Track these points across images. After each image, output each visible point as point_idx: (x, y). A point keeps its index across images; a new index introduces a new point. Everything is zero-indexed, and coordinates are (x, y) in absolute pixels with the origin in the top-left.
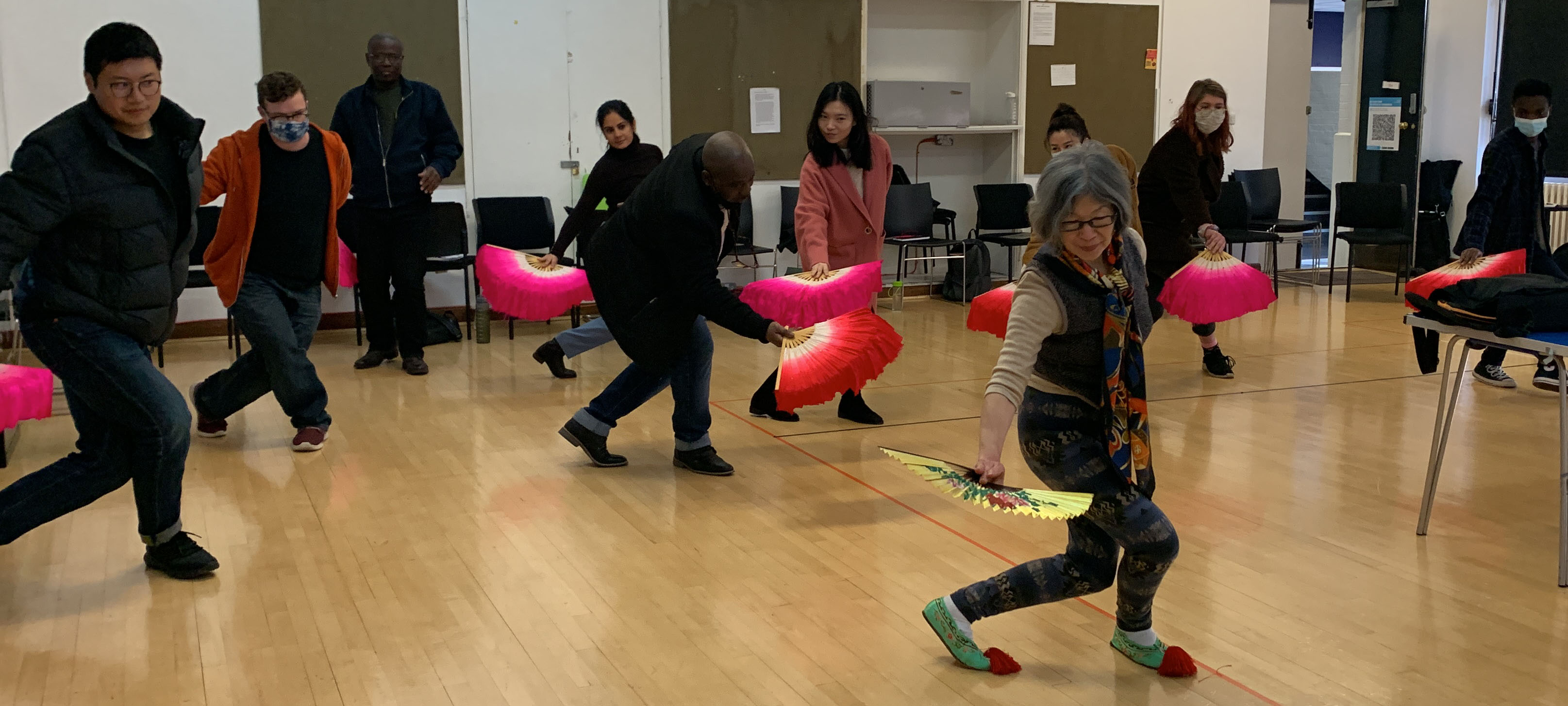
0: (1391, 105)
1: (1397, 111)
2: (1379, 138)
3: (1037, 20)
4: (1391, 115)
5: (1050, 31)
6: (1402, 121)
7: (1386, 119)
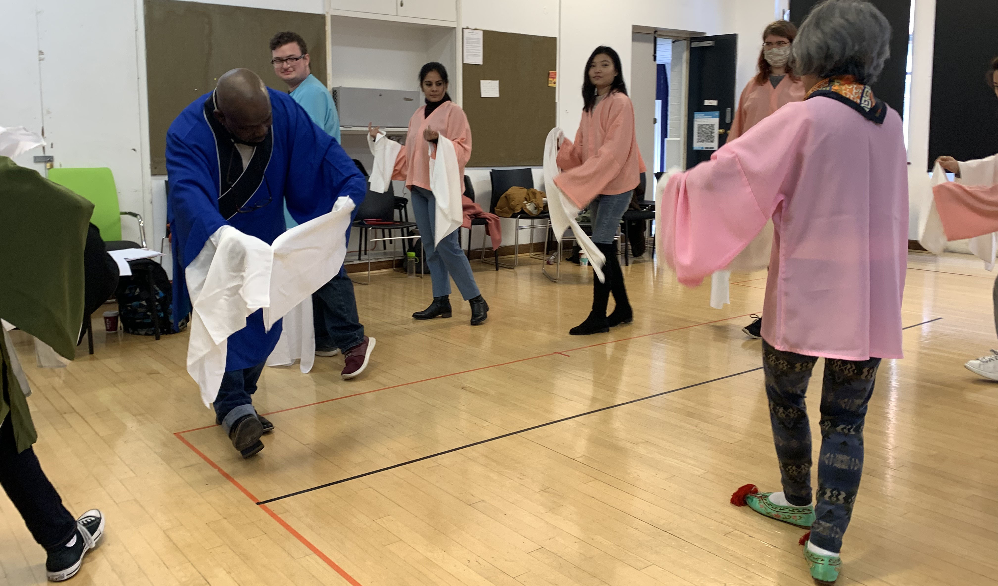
0: (711, 117)
1: (715, 121)
2: (702, 141)
3: (469, 43)
4: (711, 124)
5: (479, 53)
6: (720, 129)
7: (707, 127)
